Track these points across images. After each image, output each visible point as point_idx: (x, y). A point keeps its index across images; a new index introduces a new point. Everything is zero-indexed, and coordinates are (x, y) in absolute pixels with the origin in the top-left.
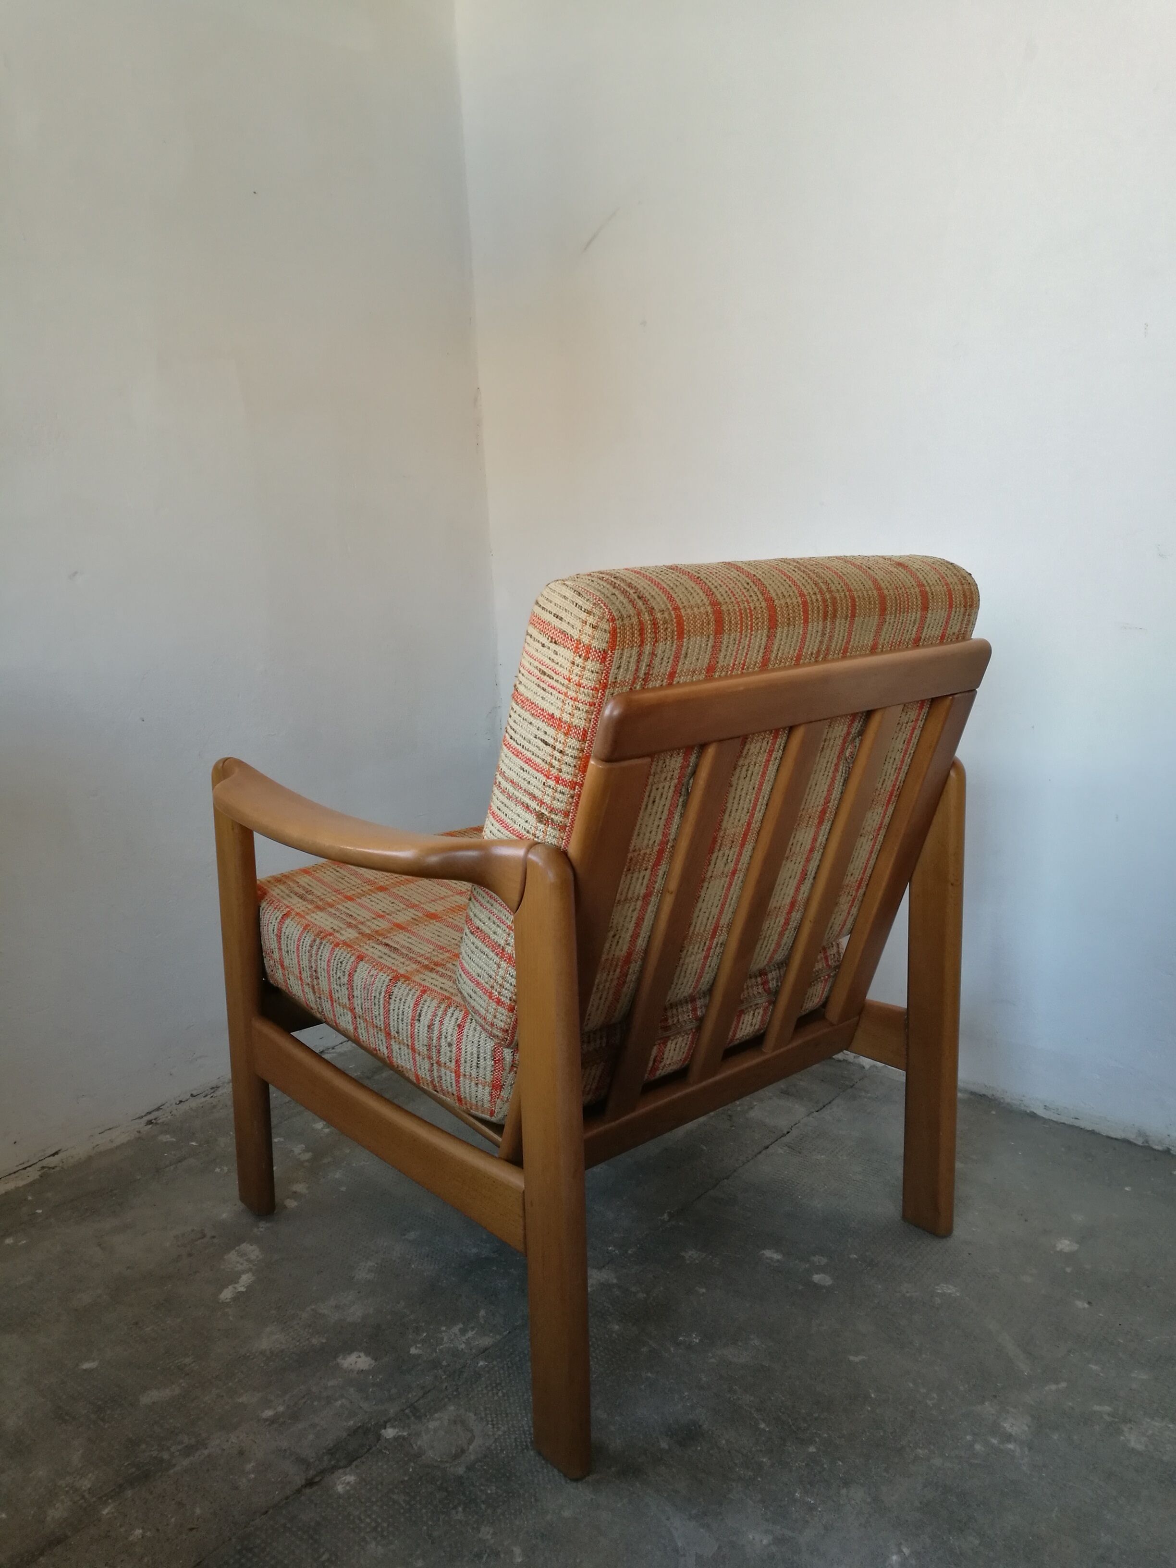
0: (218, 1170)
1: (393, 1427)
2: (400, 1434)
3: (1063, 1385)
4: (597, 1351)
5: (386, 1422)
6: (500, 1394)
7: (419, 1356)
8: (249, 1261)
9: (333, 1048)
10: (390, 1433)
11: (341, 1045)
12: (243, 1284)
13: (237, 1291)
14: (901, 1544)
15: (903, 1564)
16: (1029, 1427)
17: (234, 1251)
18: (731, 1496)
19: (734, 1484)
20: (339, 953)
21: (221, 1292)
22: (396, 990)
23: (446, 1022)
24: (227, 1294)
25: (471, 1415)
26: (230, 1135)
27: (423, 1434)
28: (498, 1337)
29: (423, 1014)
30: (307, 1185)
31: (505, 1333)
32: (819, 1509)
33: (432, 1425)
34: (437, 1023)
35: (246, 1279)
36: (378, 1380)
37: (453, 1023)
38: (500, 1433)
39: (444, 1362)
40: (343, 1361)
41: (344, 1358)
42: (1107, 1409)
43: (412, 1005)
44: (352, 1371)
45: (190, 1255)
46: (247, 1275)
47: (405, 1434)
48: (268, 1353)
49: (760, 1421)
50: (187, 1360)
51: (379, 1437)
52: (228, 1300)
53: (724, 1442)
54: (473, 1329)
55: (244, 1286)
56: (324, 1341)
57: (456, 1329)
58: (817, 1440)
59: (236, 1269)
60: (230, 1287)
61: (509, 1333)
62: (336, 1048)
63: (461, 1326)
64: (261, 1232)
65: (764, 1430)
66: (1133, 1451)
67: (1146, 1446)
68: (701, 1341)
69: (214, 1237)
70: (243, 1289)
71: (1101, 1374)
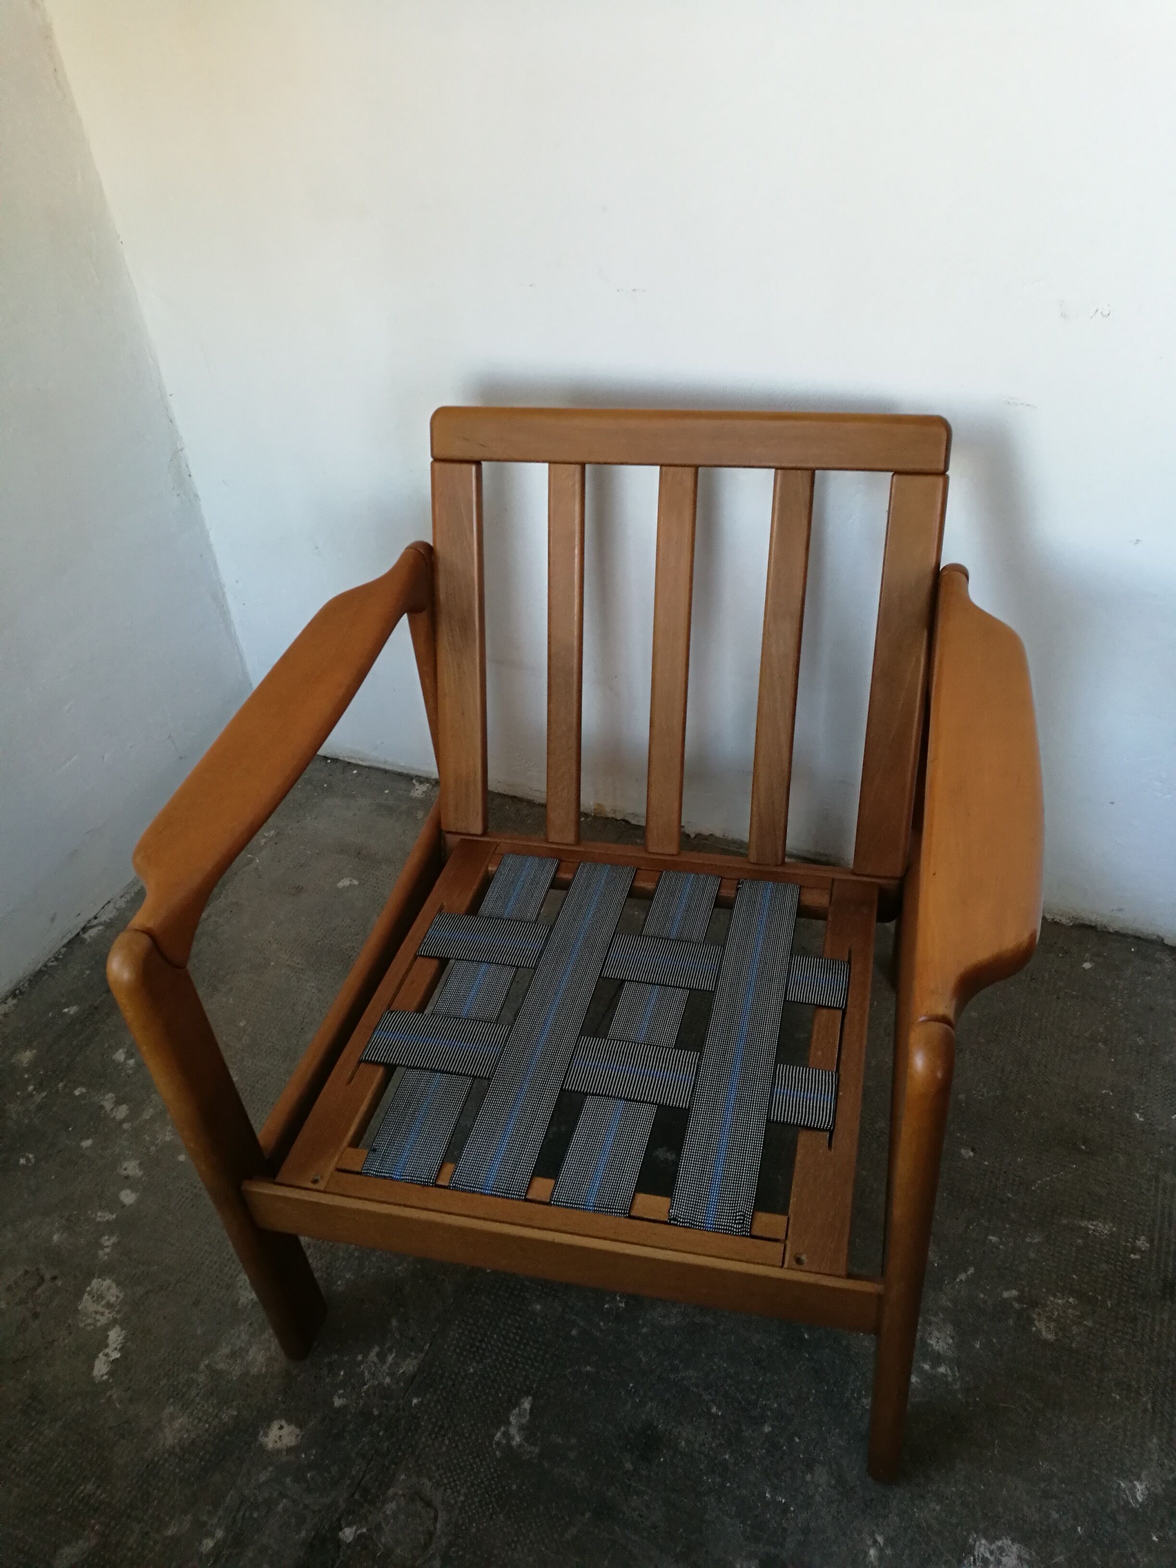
0: (22, 1161)
1: (349, 1525)
2: (359, 1532)
3: (971, 1270)
4: (528, 1349)
5: (339, 1520)
6: (447, 1442)
7: (345, 1407)
8: (109, 1305)
9: (95, 918)
10: (348, 1534)
11: (103, 910)
12: (114, 1346)
13: (111, 1359)
14: (874, 1532)
15: (881, 1558)
16: (953, 1338)
17: (86, 1294)
18: (707, 1517)
19: (706, 1498)
21: (91, 1367)
24: (101, 1368)
25: (425, 1480)
26: (18, 1097)
27: (384, 1525)
28: (422, 1355)
30: (138, 1162)
31: (427, 1347)
32: (792, 1509)
33: (390, 1507)
35: (115, 1336)
36: (312, 1457)
38: (462, 1498)
39: (375, 1410)
40: (266, 1439)
41: (266, 1435)
42: (1014, 1293)
44: (278, 1451)
45: (36, 1315)
46: (114, 1329)
47: (364, 1530)
48: (177, 1449)
49: (711, 1403)
50: (90, 1487)
51: (338, 1543)
52: (106, 1377)
53: (683, 1443)
54: (390, 1350)
55: (116, 1349)
56: (235, 1413)
57: (373, 1356)
58: (769, 1413)
59: (99, 1324)
60: (101, 1355)
61: (430, 1345)
62: (98, 916)
63: (376, 1349)
64: (108, 1254)
65: (716, 1415)
66: (1046, 1342)
67: (1056, 1335)
68: (627, 1304)
69: (54, 1278)
70: (116, 1355)
71: (1001, 1247)
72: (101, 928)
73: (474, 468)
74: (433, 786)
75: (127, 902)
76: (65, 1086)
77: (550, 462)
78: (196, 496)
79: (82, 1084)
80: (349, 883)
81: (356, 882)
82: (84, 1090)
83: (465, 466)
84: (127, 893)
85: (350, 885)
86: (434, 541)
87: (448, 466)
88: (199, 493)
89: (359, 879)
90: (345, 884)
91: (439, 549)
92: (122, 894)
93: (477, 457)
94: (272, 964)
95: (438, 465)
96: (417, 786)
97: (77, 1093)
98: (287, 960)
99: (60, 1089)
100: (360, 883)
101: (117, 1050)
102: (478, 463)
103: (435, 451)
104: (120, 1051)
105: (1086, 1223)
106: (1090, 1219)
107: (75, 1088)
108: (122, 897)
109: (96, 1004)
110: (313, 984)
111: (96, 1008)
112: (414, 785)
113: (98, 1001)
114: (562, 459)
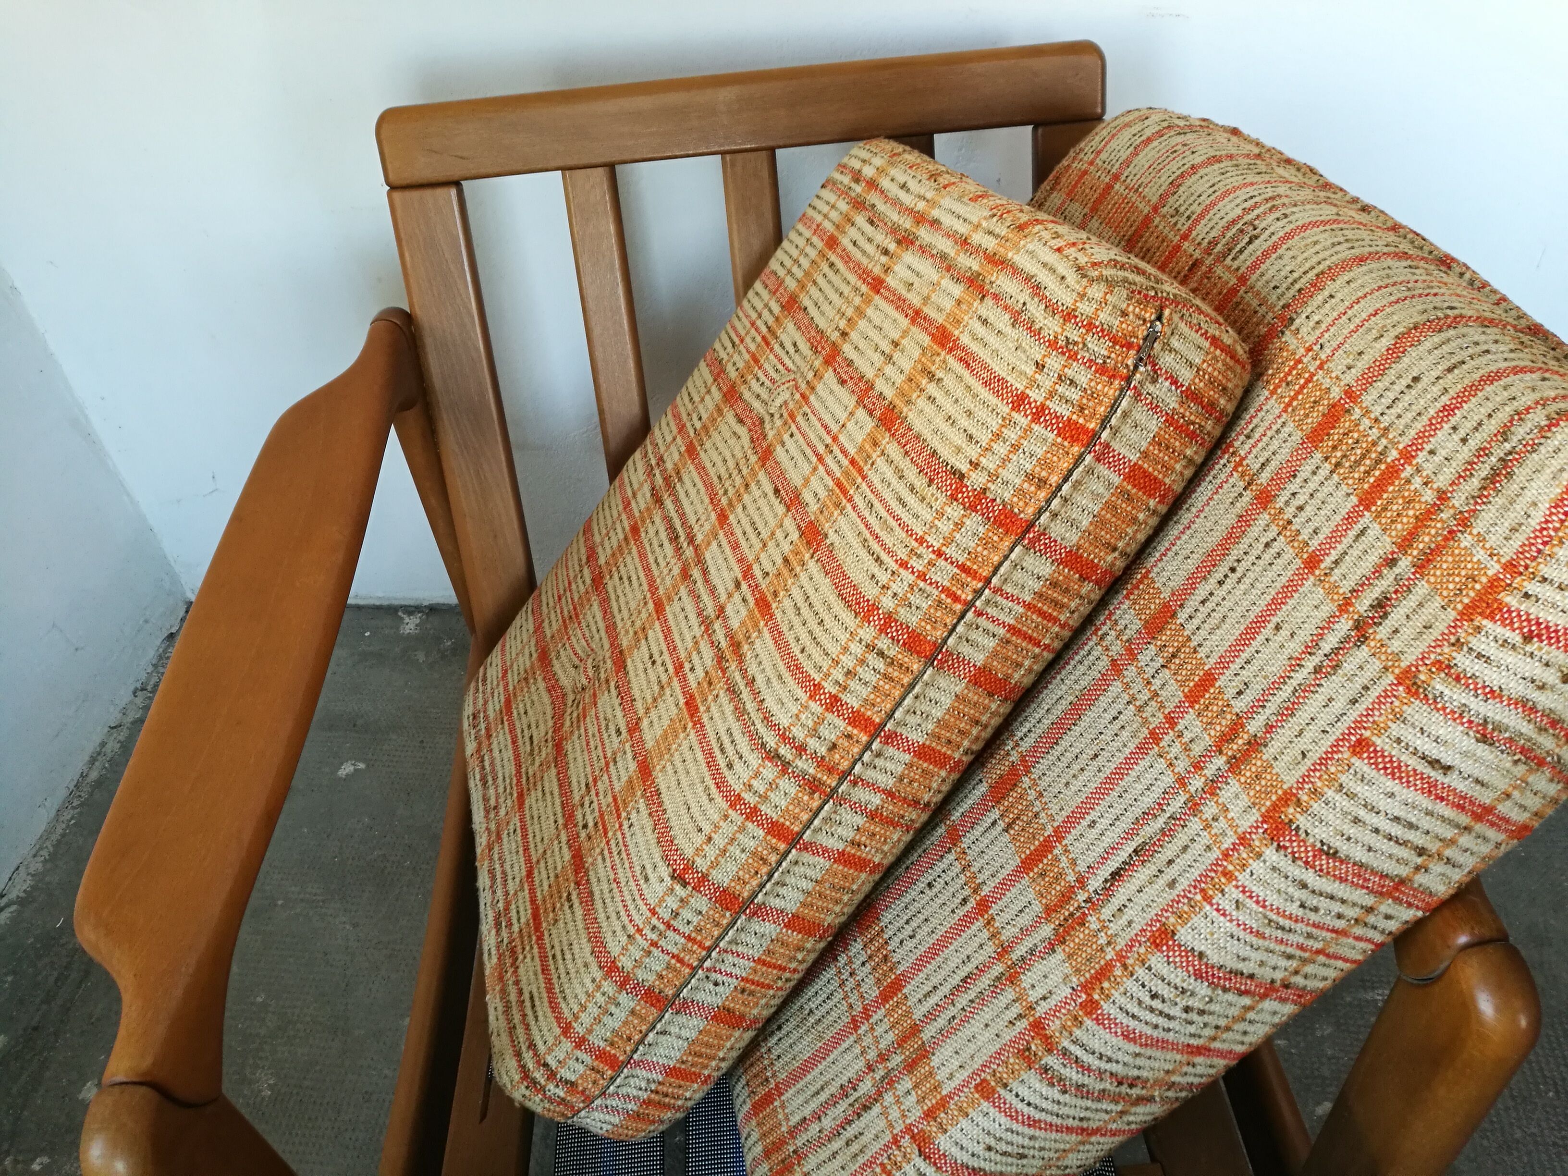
11: (11, 881)
20: (1122, 1000)
22: (1320, 833)
23: (1491, 677)
29: (1435, 752)
34: (1480, 708)
37: (1508, 658)
43: (1391, 785)
71: (1293, 1051)
72: (14, 908)
73: (453, 192)
74: (427, 614)
75: (45, 861)
76: (16, 1162)
77: (563, 169)
78: (13, 288)
79: (42, 1152)
80: (352, 768)
81: (362, 766)
82: (46, 1160)
83: (440, 192)
84: (41, 849)
85: (355, 770)
86: (411, 305)
87: (415, 194)
88: (17, 284)
89: (364, 760)
90: (347, 770)
91: (420, 313)
92: (33, 852)
93: (455, 174)
94: (280, 902)
95: (397, 195)
96: (407, 620)
97: (36, 1167)
98: (299, 893)
99: (9, 1169)
100: (368, 766)
101: (84, 1085)
102: (457, 184)
103: (391, 176)
104: (89, 1084)
105: (1371, 994)
106: (1373, 988)
107: (33, 1160)
108: (35, 856)
109: (34, 1023)
110: (344, 919)
111: (35, 1029)
112: (402, 619)
113: (37, 1018)
114: (585, 161)
